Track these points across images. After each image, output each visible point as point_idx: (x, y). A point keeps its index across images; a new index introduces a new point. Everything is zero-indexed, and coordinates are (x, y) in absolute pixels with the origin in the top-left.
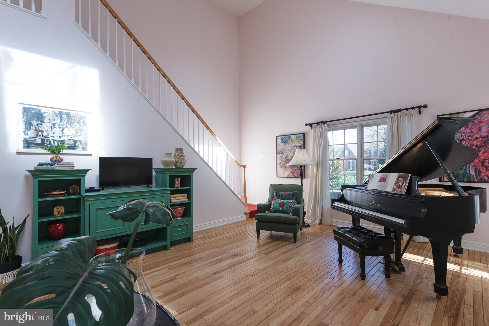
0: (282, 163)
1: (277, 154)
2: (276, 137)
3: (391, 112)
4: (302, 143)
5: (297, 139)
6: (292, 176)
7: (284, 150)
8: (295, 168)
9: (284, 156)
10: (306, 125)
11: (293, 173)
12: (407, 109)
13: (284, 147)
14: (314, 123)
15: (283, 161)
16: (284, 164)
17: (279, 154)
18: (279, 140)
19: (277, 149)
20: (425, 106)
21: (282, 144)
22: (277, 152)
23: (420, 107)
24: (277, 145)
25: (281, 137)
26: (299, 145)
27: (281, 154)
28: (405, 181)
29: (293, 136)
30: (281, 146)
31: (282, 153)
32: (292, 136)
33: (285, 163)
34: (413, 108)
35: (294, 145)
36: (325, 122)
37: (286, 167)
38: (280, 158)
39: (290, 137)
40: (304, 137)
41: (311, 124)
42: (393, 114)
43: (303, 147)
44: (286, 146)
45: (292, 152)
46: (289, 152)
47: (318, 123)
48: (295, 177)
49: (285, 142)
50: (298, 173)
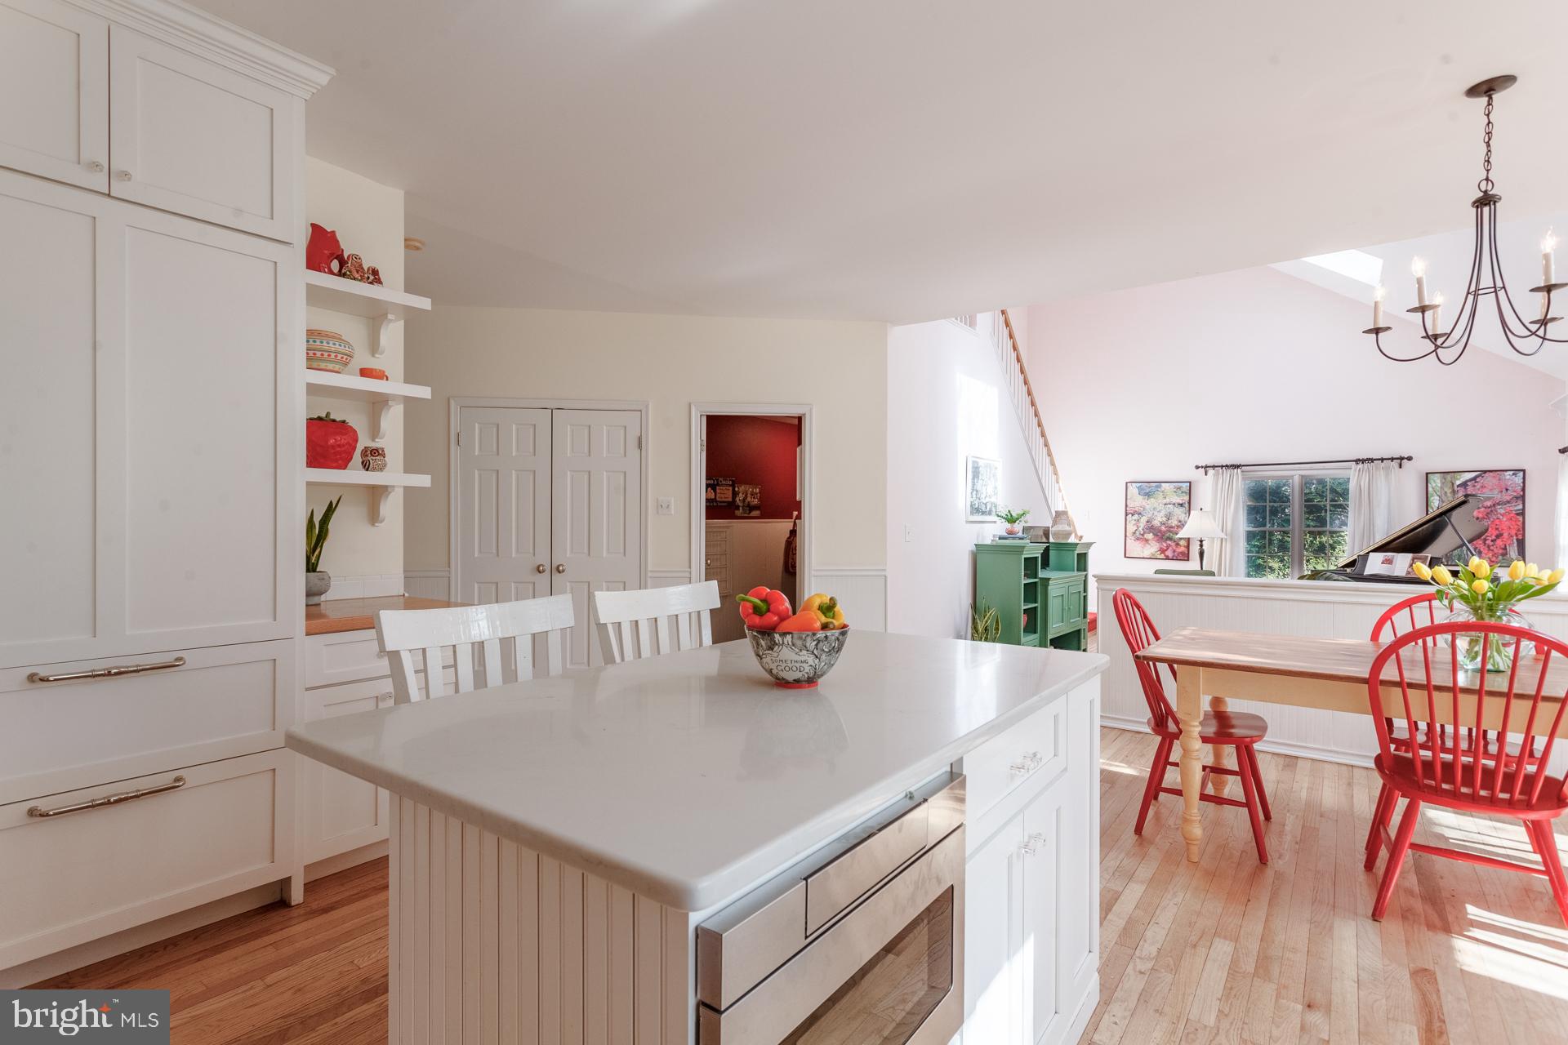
0: (1138, 533)
1: (1126, 515)
2: (1127, 483)
3: (1357, 461)
4: (1187, 498)
5: (1175, 492)
6: (1162, 556)
7: (1144, 509)
8: (1169, 542)
9: (1144, 519)
10: (1197, 467)
11: (1162, 551)
12: (1382, 460)
13: (1144, 503)
14: (1214, 467)
15: (1140, 529)
16: (1143, 535)
17: (1132, 515)
18: (1133, 489)
19: (1126, 506)
20: (1410, 459)
21: (1141, 497)
22: (1126, 510)
23: (1402, 459)
24: (1128, 497)
25: (1138, 485)
26: (1181, 502)
27: (1136, 517)
29: (1168, 484)
30: (1137, 501)
31: (1140, 514)
32: (1163, 484)
33: (1144, 533)
34: (1392, 459)
35: (1167, 500)
36: (1238, 466)
37: (1147, 540)
38: (1134, 522)
39: (1160, 487)
40: (1189, 489)
41: (1206, 467)
42: (1360, 465)
43: (1187, 505)
44: (1149, 502)
45: (1163, 513)
46: (1156, 513)
47: (1222, 467)
48: (1167, 558)
49: (1148, 495)
50: (1174, 551)
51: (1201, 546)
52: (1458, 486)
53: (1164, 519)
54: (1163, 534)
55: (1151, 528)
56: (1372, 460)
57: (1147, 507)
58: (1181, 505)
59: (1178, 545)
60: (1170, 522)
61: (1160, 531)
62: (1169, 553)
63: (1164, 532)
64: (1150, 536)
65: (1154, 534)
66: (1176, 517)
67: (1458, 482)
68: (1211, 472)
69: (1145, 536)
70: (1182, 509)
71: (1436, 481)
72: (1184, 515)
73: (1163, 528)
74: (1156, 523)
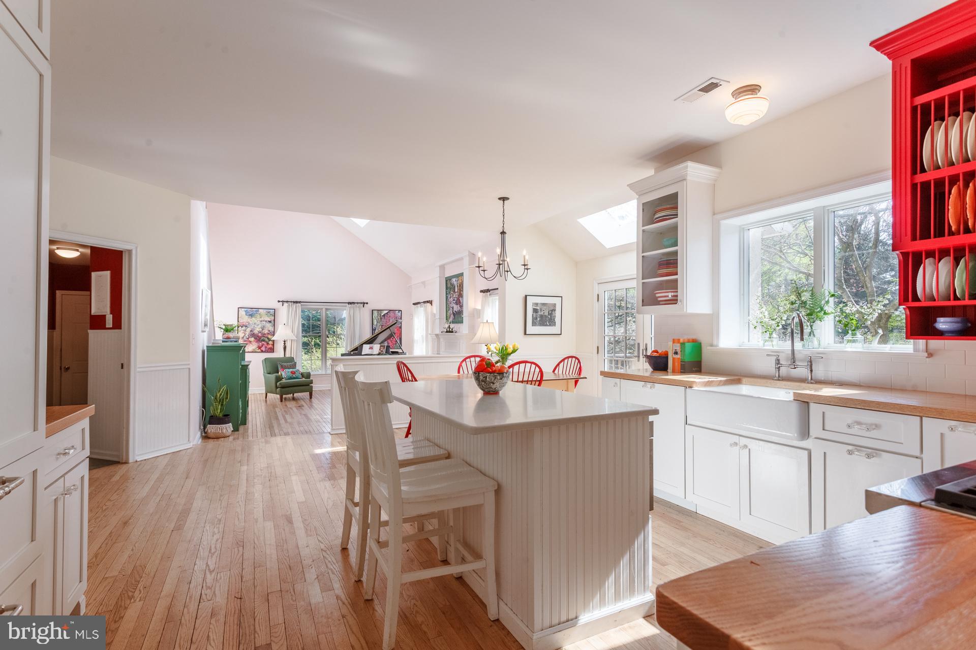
0: (245, 338)
1: (238, 327)
2: (238, 308)
3: (348, 303)
4: (273, 318)
5: (266, 314)
6: (259, 351)
7: (249, 324)
8: (263, 342)
9: (248, 330)
10: (279, 301)
11: (259, 348)
12: (358, 303)
14: (287, 302)
15: (247, 335)
16: (248, 339)
17: (242, 327)
18: (242, 312)
19: (238, 322)
20: (367, 303)
21: (247, 317)
22: (238, 325)
23: (365, 303)
24: (239, 316)
25: (246, 309)
26: (270, 320)
27: (244, 328)
28: (384, 348)
29: (263, 310)
30: (245, 319)
31: (246, 327)
32: (260, 310)
33: (249, 337)
34: (361, 303)
35: (262, 319)
36: (300, 302)
37: (250, 342)
38: (243, 331)
39: (258, 311)
40: (273, 313)
41: (283, 301)
42: (350, 305)
43: (273, 322)
44: (251, 320)
45: (260, 326)
46: (256, 326)
47: (291, 302)
48: (262, 351)
49: (251, 316)
50: (266, 347)
51: (285, 344)
52: (383, 316)
53: (261, 329)
54: (260, 338)
55: (253, 335)
56: (354, 303)
57: (250, 322)
58: (270, 322)
59: (268, 344)
60: (263, 331)
61: (258, 336)
62: (263, 349)
63: (261, 337)
64: (252, 339)
65: (255, 338)
66: (267, 328)
67: (382, 314)
68: (286, 304)
69: (250, 339)
70: (271, 324)
71: (375, 313)
72: (271, 327)
73: (260, 334)
74: (256, 332)
